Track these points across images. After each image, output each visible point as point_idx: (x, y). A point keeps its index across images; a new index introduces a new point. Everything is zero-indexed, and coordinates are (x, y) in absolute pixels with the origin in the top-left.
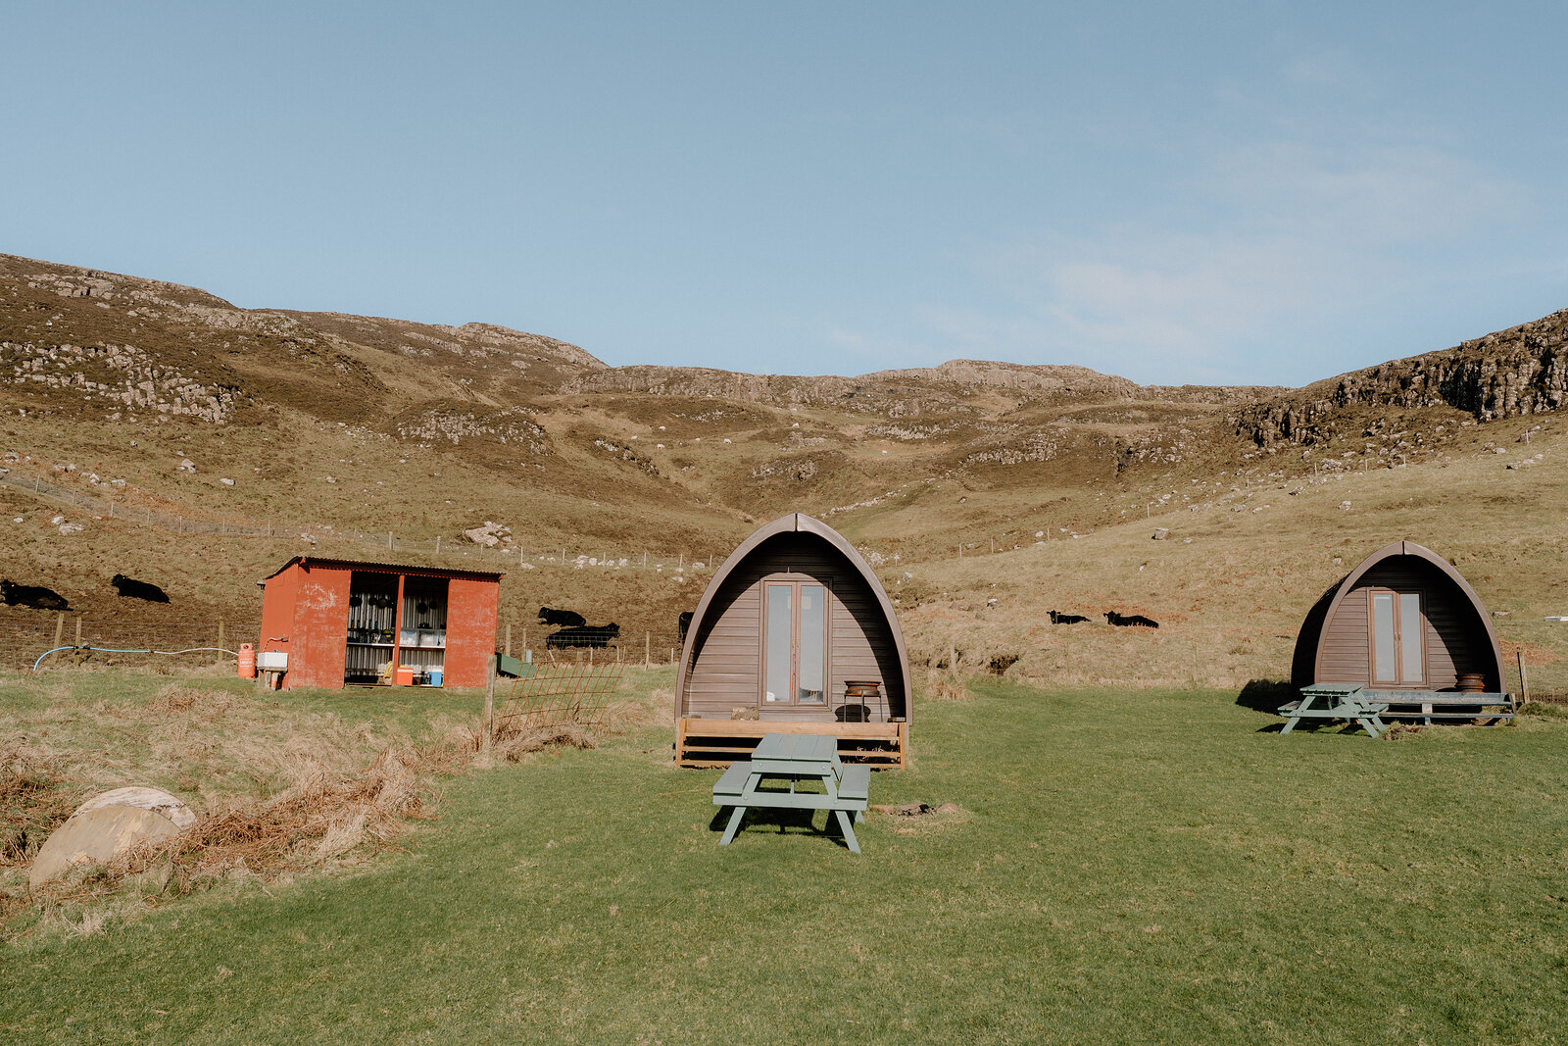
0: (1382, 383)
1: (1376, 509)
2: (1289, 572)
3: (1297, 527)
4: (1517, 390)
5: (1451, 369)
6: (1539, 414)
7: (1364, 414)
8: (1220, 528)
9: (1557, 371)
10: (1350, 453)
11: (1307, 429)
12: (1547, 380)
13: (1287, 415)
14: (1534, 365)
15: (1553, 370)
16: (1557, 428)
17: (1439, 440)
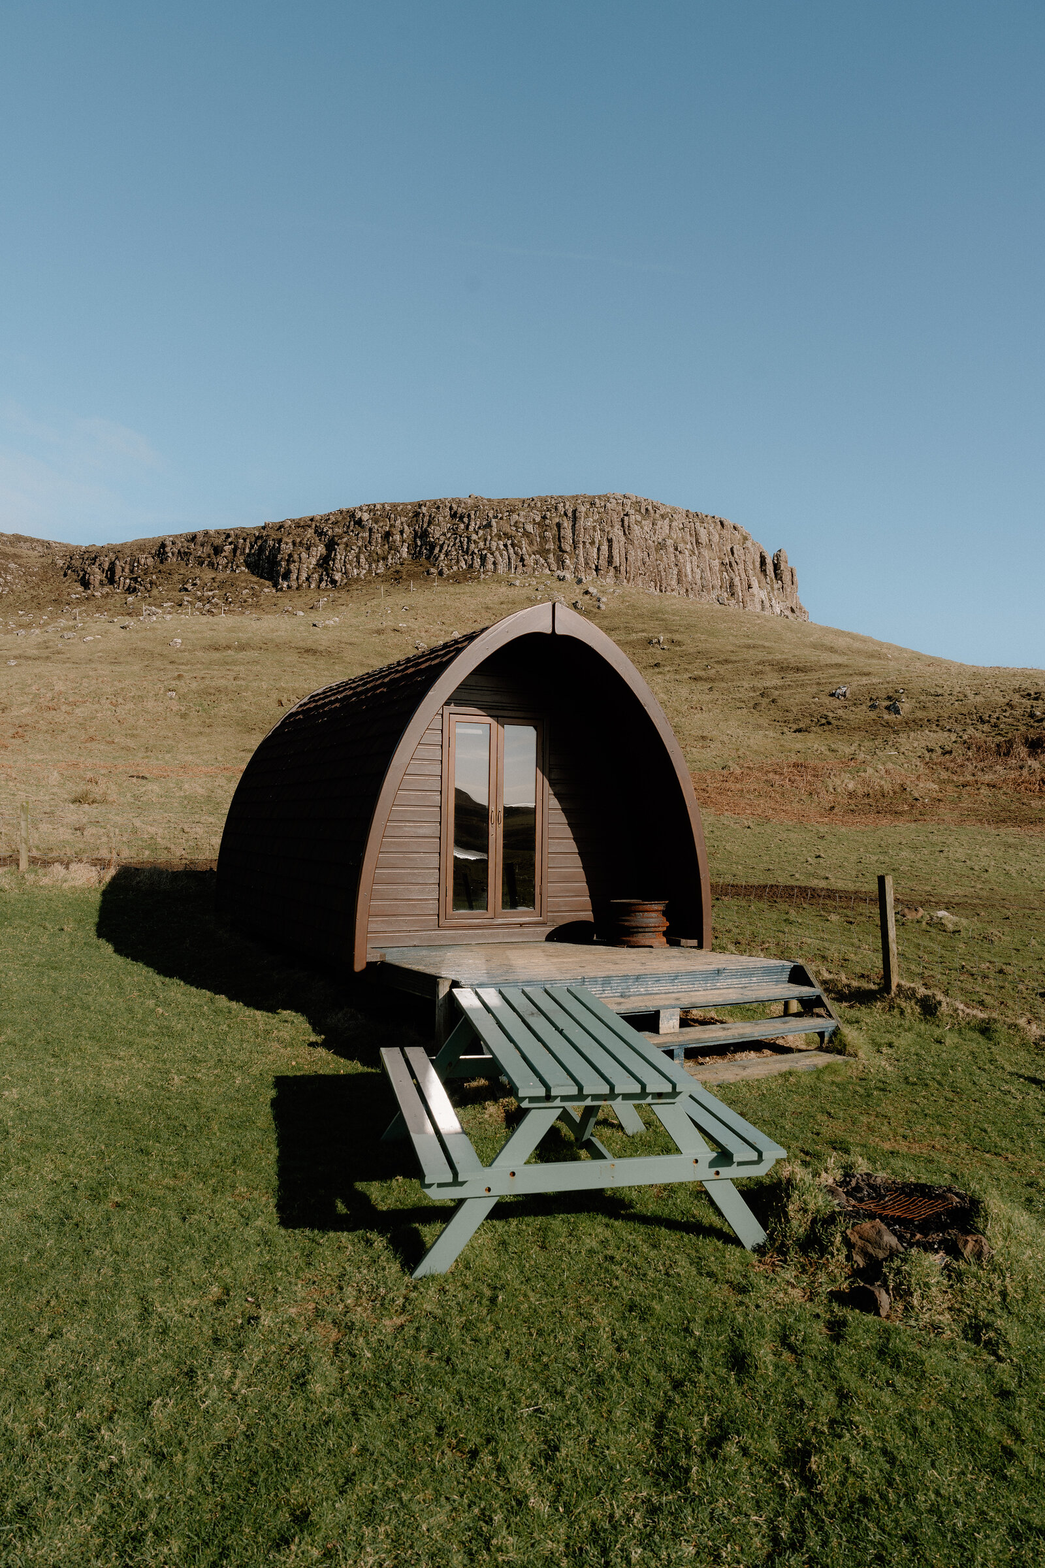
0: (198, 547)
1: (207, 648)
2: (123, 702)
3: (129, 659)
4: (308, 568)
5: (256, 543)
6: (323, 590)
7: (182, 572)
8: (48, 653)
9: (338, 557)
10: (169, 604)
11: (131, 579)
12: (331, 563)
13: (112, 564)
14: (321, 549)
15: (335, 555)
16: (341, 601)
17: (245, 601)
